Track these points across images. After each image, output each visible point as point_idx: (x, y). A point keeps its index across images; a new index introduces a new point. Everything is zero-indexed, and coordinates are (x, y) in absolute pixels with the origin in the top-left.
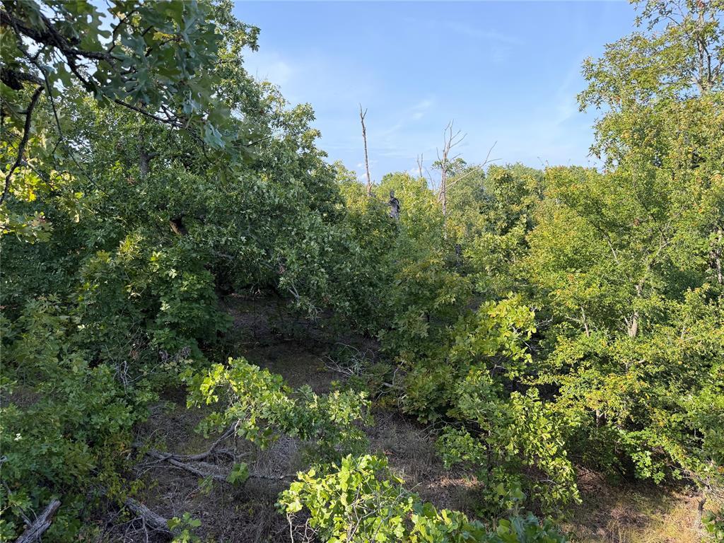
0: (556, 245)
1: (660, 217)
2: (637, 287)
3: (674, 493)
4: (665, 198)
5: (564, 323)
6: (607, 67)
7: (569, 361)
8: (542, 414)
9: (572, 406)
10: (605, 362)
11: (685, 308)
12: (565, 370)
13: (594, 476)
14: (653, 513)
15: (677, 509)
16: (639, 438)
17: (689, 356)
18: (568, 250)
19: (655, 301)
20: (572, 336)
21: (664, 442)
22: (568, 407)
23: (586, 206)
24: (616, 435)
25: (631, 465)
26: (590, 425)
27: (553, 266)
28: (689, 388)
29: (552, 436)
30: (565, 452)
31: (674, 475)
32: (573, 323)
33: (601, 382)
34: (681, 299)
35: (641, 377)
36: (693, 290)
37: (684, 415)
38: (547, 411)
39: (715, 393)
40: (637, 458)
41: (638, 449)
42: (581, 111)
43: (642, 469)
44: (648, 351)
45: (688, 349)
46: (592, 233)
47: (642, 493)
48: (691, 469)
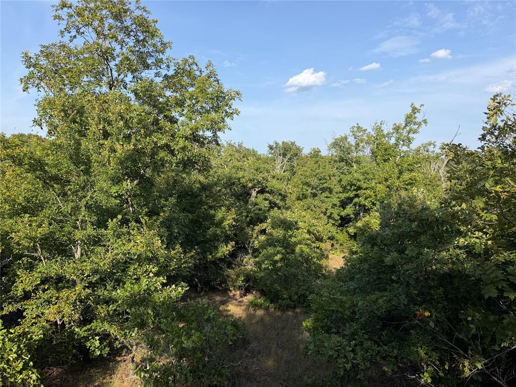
0: (9, 196)
1: (87, 172)
2: (78, 222)
3: (117, 358)
4: (88, 159)
5: (23, 259)
6: (43, 62)
7: (29, 288)
8: (7, 340)
9: (36, 323)
10: (60, 282)
11: (109, 232)
12: (27, 296)
13: (61, 370)
14: (104, 379)
15: (119, 368)
16: (89, 330)
17: (115, 264)
18: (21, 199)
19: (90, 231)
20: (31, 268)
21: (106, 326)
22: (32, 325)
23: (30, 165)
24: (73, 333)
25: (86, 352)
26: (53, 333)
27: (8, 214)
28: (119, 285)
29: (18, 355)
30: (31, 363)
31: (115, 346)
32: (32, 257)
33: (57, 298)
34: (106, 228)
35: (85, 286)
36: (112, 220)
37: (117, 304)
38: (12, 336)
39: (133, 284)
40: (89, 345)
41: (90, 338)
42: (24, 91)
43: (94, 351)
44: (88, 267)
45: (114, 259)
46: (41, 186)
47: (97, 367)
48: (124, 339)
